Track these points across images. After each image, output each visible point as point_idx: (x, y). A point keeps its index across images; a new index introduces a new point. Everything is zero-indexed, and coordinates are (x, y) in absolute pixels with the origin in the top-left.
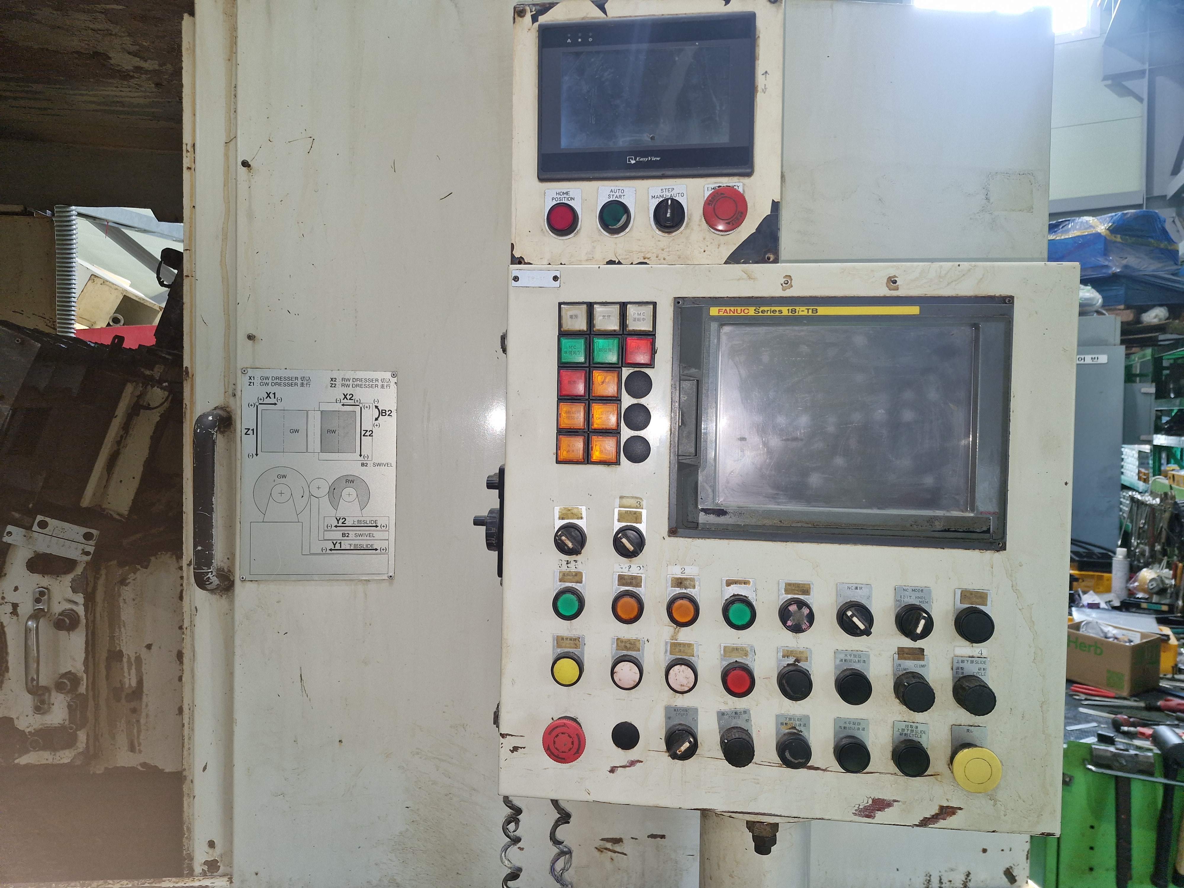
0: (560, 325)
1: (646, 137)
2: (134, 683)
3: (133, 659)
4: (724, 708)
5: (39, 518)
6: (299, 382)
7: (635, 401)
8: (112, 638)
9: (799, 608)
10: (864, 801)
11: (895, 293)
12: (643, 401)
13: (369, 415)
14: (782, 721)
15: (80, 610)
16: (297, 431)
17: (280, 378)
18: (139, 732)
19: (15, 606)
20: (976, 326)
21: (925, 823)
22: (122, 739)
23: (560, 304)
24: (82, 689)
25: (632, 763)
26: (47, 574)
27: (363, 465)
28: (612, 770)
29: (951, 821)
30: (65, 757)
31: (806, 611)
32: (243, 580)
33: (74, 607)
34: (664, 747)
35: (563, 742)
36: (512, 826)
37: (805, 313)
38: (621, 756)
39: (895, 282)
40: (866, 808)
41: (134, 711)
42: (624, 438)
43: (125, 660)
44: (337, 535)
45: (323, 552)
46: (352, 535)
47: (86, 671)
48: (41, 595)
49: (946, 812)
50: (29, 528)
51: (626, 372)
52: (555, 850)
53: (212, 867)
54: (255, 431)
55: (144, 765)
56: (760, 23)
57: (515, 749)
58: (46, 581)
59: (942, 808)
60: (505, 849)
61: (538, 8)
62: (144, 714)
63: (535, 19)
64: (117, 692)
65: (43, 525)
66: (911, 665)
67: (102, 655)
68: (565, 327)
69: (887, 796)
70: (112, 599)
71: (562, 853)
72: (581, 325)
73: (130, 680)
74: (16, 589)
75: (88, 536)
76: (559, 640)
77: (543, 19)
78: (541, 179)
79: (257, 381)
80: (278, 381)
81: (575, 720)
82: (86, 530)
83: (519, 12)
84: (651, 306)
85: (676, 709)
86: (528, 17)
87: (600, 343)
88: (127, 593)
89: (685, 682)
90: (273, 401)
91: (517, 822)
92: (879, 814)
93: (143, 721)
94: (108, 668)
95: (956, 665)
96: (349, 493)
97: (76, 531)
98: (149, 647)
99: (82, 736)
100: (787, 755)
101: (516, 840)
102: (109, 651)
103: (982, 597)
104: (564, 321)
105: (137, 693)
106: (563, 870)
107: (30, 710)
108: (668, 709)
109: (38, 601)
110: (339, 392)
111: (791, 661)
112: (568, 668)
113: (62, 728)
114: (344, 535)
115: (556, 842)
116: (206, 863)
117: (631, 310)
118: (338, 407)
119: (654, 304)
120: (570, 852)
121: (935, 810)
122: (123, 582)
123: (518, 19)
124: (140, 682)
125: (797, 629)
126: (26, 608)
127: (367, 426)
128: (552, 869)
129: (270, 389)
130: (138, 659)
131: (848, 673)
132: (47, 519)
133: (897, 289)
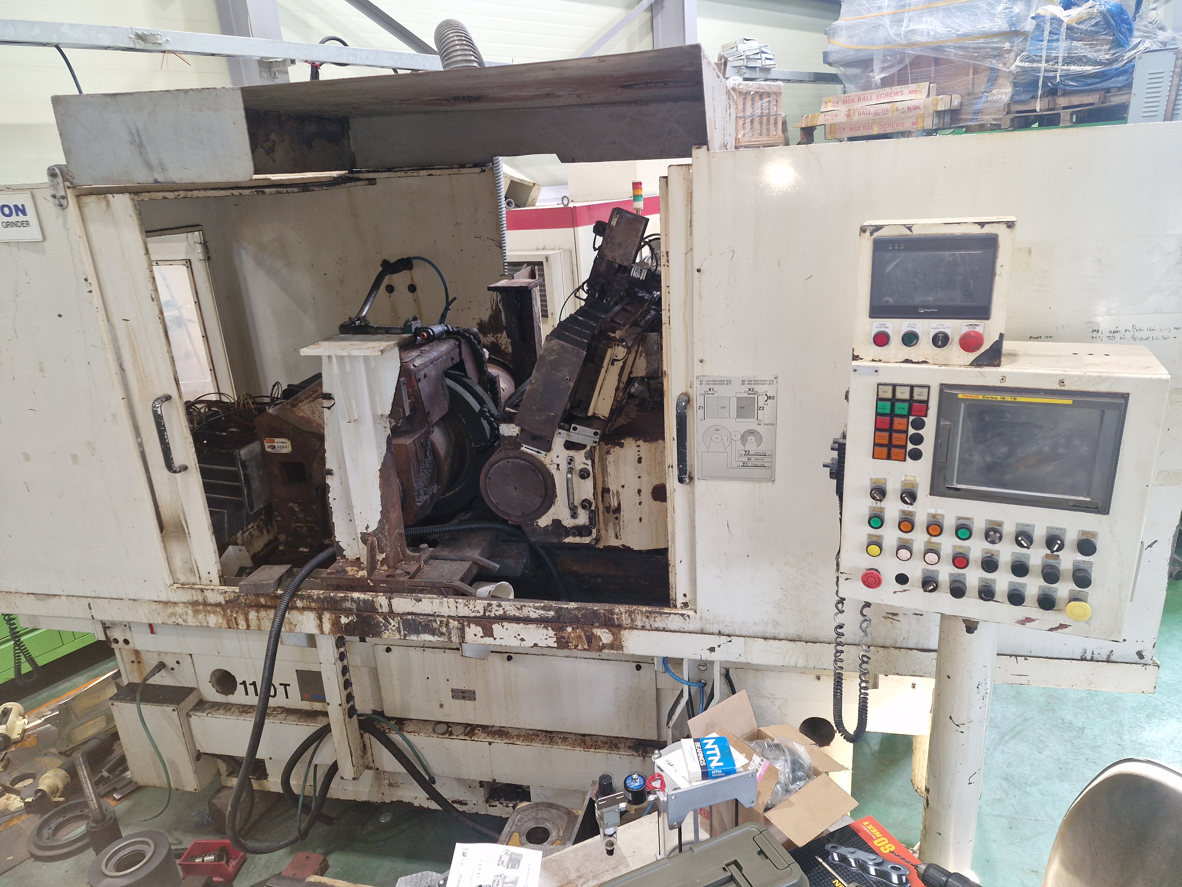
0: (878, 395)
1: (930, 299)
2: (616, 505)
3: (615, 493)
4: (952, 572)
5: (573, 425)
6: (726, 382)
7: (916, 432)
8: (604, 482)
9: (995, 533)
10: (1021, 617)
11: (1063, 388)
12: (920, 432)
13: (762, 399)
14: (981, 580)
15: (590, 468)
16: (725, 408)
17: (716, 381)
18: (620, 529)
19: (558, 465)
20: (1103, 412)
21: (1051, 630)
22: (611, 533)
23: (878, 385)
24: (593, 508)
25: (905, 591)
26: (573, 449)
27: (758, 424)
28: (895, 593)
29: (1064, 630)
30: (586, 540)
31: (998, 535)
32: (699, 479)
33: (587, 467)
34: (921, 586)
35: (871, 580)
36: (840, 606)
37: (1010, 400)
38: (899, 587)
39: (1063, 382)
40: (1021, 621)
41: (617, 518)
42: (908, 449)
43: (611, 492)
44: (745, 459)
45: (738, 466)
46: (753, 459)
47: (594, 499)
48: (571, 460)
49: (1062, 626)
50: (569, 430)
51: (911, 418)
52: (863, 618)
53: (686, 605)
54: (703, 408)
55: (623, 545)
56: (1001, 240)
57: (847, 579)
58: (572, 453)
59: (1061, 624)
60: (836, 614)
61: (874, 228)
62: (622, 521)
63: (872, 234)
64: (607, 509)
65: (575, 429)
66: (1052, 562)
67: (599, 490)
68: (880, 396)
69: (1033, 617)
70: (603, 461)
71: (866, 620)
72: (889, 395)
73: (614, 503)
74: (558, 457)
75: (596, 434)
76: (870, 536)
77: (876, 234)
78: (870, 317)
79: (704, 383)
80: (715, 382)
81: (877, 570)
82: (594, 431)
83: (863, 230)
84: (927, 389)
85: (928, 570)
86: (868, 233)
87: (898, 405)
88: (610, 458)
89: (933, 560)
90: (712, 392)
91: (843, 604)
92: (1028, 624)
93: (621, 524)
94: (603, 497)
95: (1075, 564)
96: (751, 438)
97: (590, 431)
98: (623, 486)
99: (594, 531)
100: (983, 595)
101: (843, 612)
102: (603, 488)
103: (1094, 534)
104: (879, 393)
105: (618, 510)
106: (866, 627)
107: (569, 517)
108: (924, 570)
109: (569, 463)
110: (746, 387)
111: (989, 555)
112: (874, 549)
113: (584, 526)
114: (749, 459)
115: (864, 616)
116: (682, 603)
117: (916, 390)
118: (746, 395)
119: (929, 387)
120: (870, 620)
121: (1058, 625)
122: (608, 452)
123: (862, 234)
124: (619, 504)
125: (993, 542)
126: (564, 466)
127: (761, 404)
128: (861, 627)
129: (711, 386)
130: (618, 492)
131: (1018, 563)
132: (577, 426)
133: (1064, 386)
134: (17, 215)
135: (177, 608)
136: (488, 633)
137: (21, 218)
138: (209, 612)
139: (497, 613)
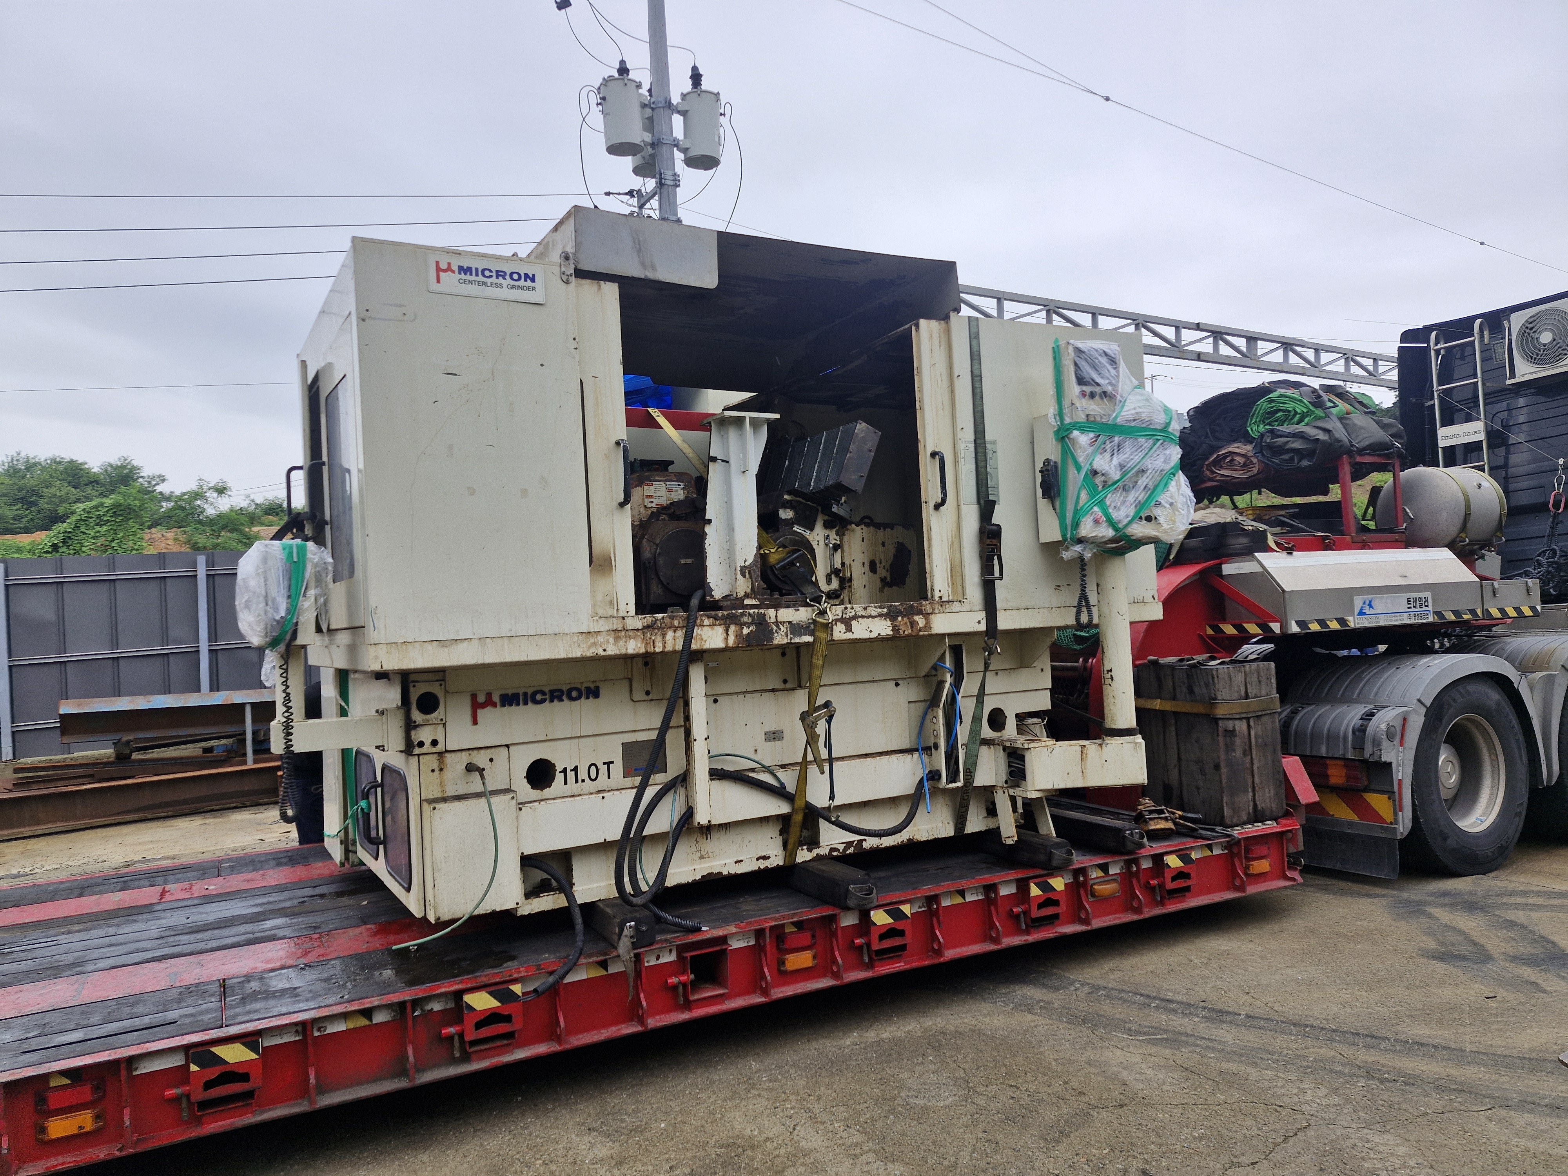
18: (852, 595)
19: (818, 542)
26: (828, 528)
33: (837, 542)
41: (850, 587)
58: (827, 532)
62: (853, 588)
64: (844, 579)
74: (818, 535)
93: (853, 591)
98: (854, 560)
105: (850, 580)
107: (825, 583)
109: (826, 539)
113: (835, 590)
124: (851, 575)
126: (822, 542)
130: (850, 565)
134: (526, 281)
135: (599, 637)
136: (849, 629)
137: (529, 283)
138: (630, 637)
139: (851, 615)
